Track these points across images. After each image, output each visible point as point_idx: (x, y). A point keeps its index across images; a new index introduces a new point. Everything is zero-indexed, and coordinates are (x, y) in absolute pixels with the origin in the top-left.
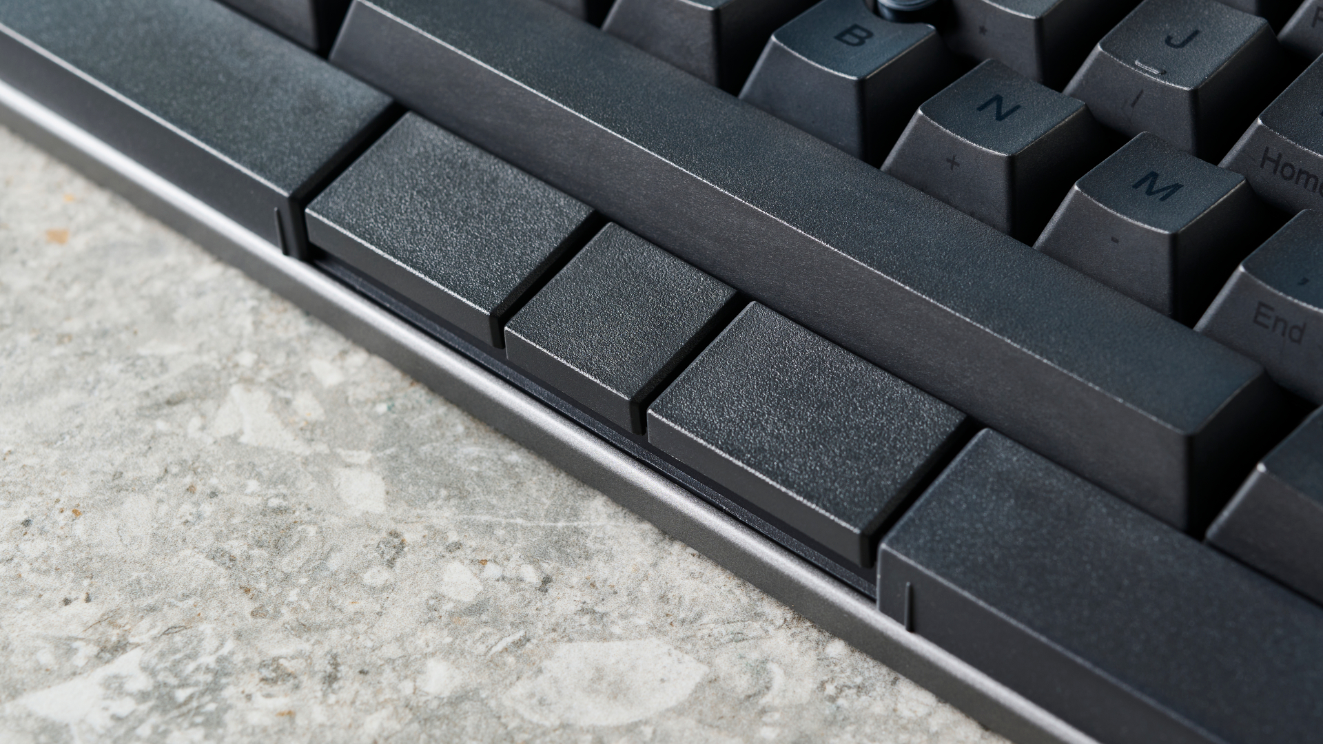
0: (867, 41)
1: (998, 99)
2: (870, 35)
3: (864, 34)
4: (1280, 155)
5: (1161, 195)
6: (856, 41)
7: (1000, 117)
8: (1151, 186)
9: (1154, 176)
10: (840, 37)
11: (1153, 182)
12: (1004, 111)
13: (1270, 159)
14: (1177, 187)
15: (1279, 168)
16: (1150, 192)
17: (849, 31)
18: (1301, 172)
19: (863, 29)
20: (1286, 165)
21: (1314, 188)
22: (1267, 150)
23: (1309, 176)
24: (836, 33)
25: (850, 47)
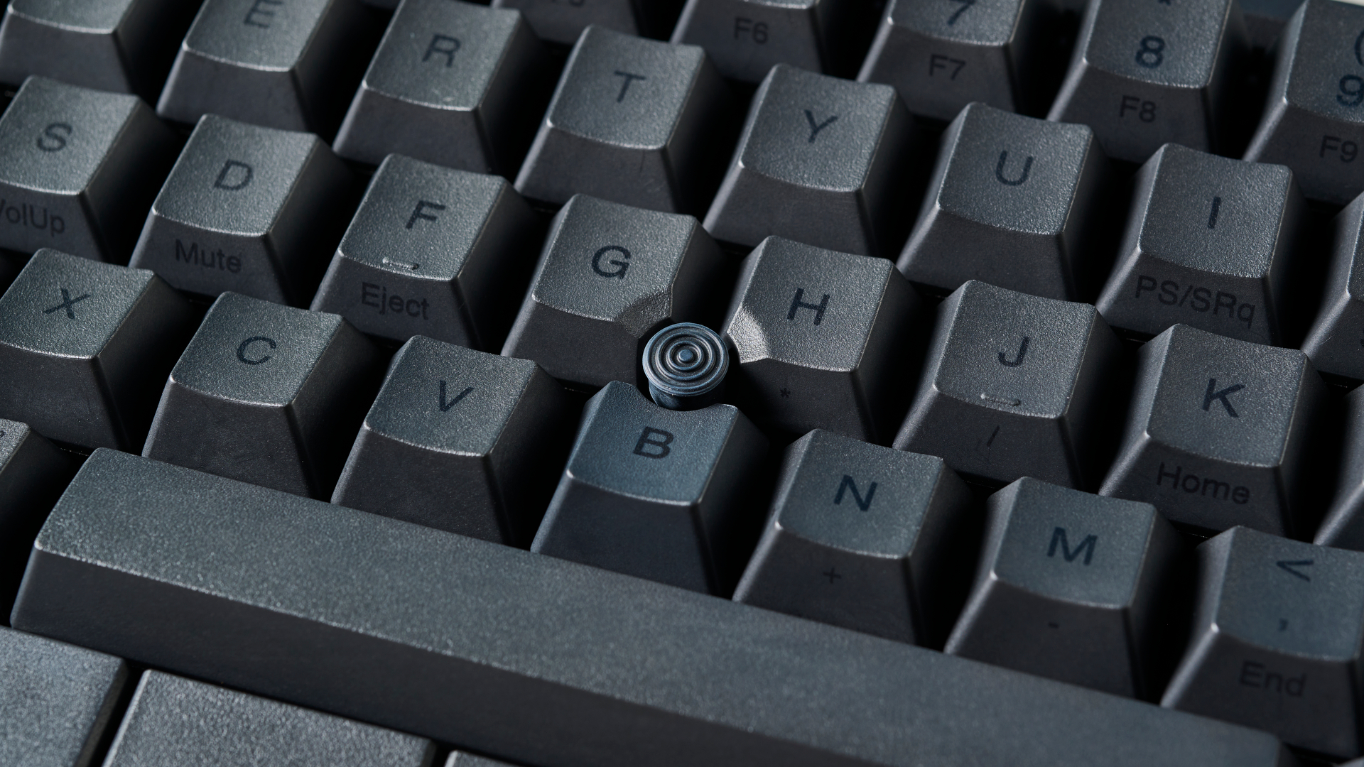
0: (670, 445)
1: (848, 481)
2: (670, 437)
3: (662, 438)
4: (1179, 469)
5: (1082, 556)
6: (659, 450)
7: (864, 506)
8: (1066, 548)
9: (1060, 532)
10: (638, 450)
11: (1065, 542)
12: (863, 495)
13: (1167, 475)
14: (1091, 540)
15: (1180, 482)
16: (1069, 557)
17: (644, 439)
18: (1207, 482)
19: (658, 431)
20: (1188, 477)
21: (1226, 495)
22: (1162, 466)
23: (1217, 485)
24: (633, 446)
25: (658, 460)
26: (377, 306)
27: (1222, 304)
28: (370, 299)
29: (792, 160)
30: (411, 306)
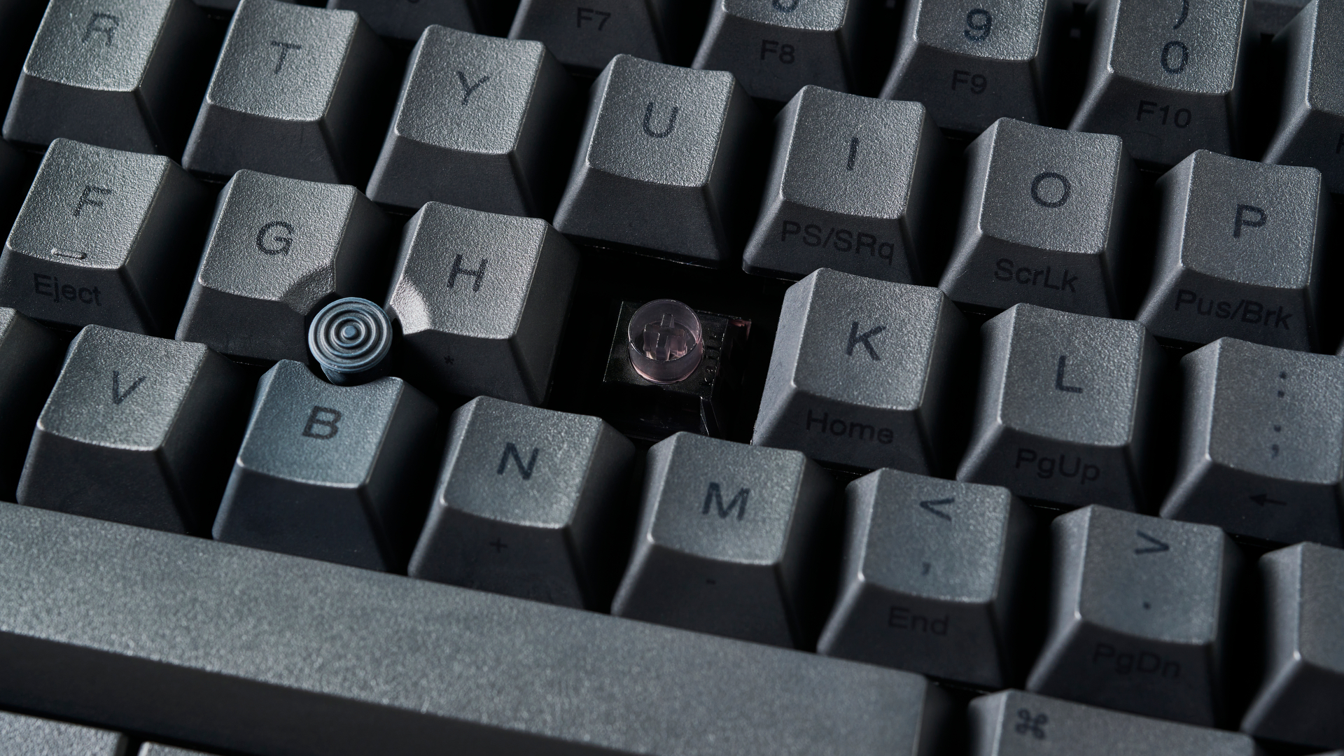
0: (338, 425)
1: (511, 449)
2: (338, 415)
3: (331, 417)
4: (826, 415)
5: (735, 512)
6: (327, 430)
7: (527, 475)
8: (720, 504)
9: (714, 487)
10: (307, 433)
11: (719, 496)
12: (525, 463)
13: (815, 420)
14: (744, 493)
15: (828, 427)
16: (723, 513)
17: (313, 420)
18: (853, 425)
19: (326, 410)
20: (835, 422)
21: (872, 436)
22: (810, 412)
23: (863, 427)
24: (301, 428)
25: (326, 441)
26: (51, 294)
27: (863, 244)
28: (42, 288)
29: (446, 124)
30: (84, 293)
